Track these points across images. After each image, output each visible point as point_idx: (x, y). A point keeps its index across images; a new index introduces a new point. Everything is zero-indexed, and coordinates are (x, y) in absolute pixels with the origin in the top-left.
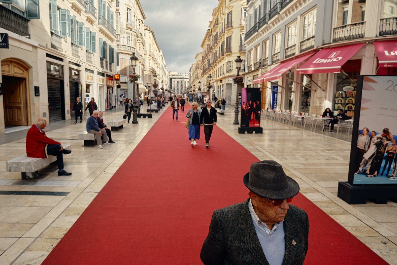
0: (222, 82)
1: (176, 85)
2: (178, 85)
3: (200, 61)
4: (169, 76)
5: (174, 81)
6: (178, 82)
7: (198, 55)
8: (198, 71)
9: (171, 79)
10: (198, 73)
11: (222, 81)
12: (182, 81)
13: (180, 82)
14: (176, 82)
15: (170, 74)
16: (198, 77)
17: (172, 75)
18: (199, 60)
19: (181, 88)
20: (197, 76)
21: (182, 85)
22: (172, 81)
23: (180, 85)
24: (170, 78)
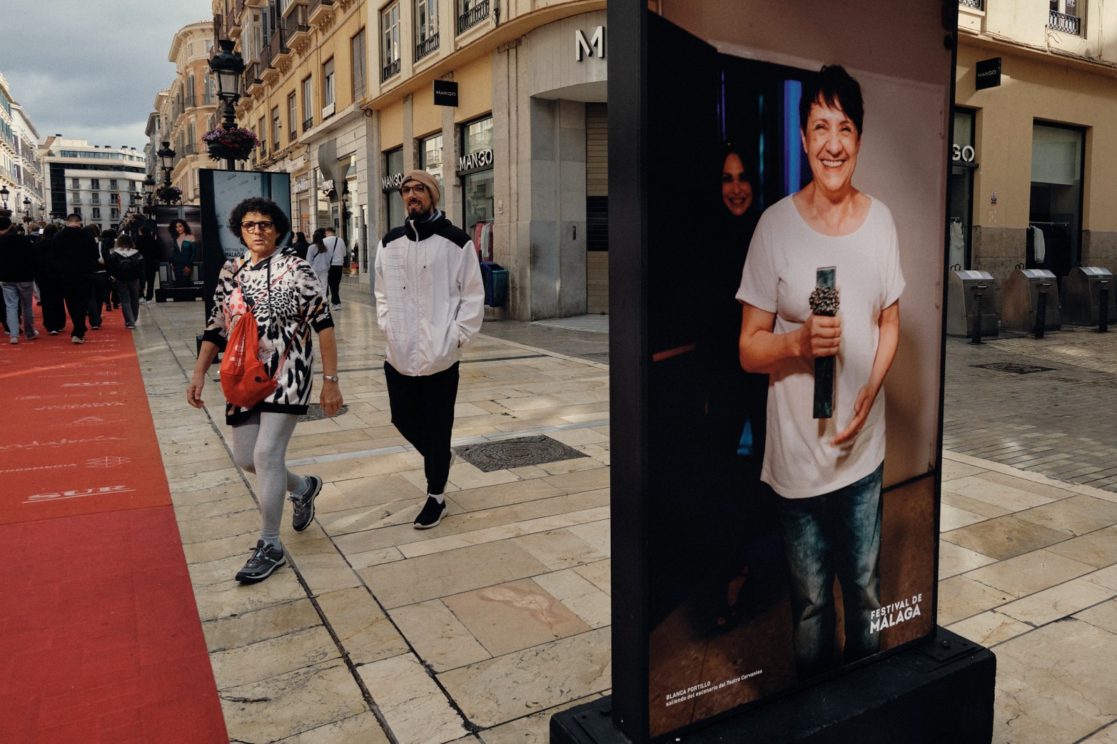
0: (453, 102)
1: (85, 197)
2: (95, 196)
3: (196, 64)
4: (50, 154)
5: (76, 180)
6: (95, 182)
7: (186, 35)
8: (192, 118)
9: (57, 171)
10: (190, 128)
11: (454, 87)
12: (114, 182)
13: (105, 185)
14: (85, 185)
15: (54, 147)
16: (190, 146)
17: (64, 153)
18: (191, 59)
19: (113, 211)
20: (186, 143)
21: (115, 197)
22: (63, 179)
23: (105, 198)
24: (53, 165)
